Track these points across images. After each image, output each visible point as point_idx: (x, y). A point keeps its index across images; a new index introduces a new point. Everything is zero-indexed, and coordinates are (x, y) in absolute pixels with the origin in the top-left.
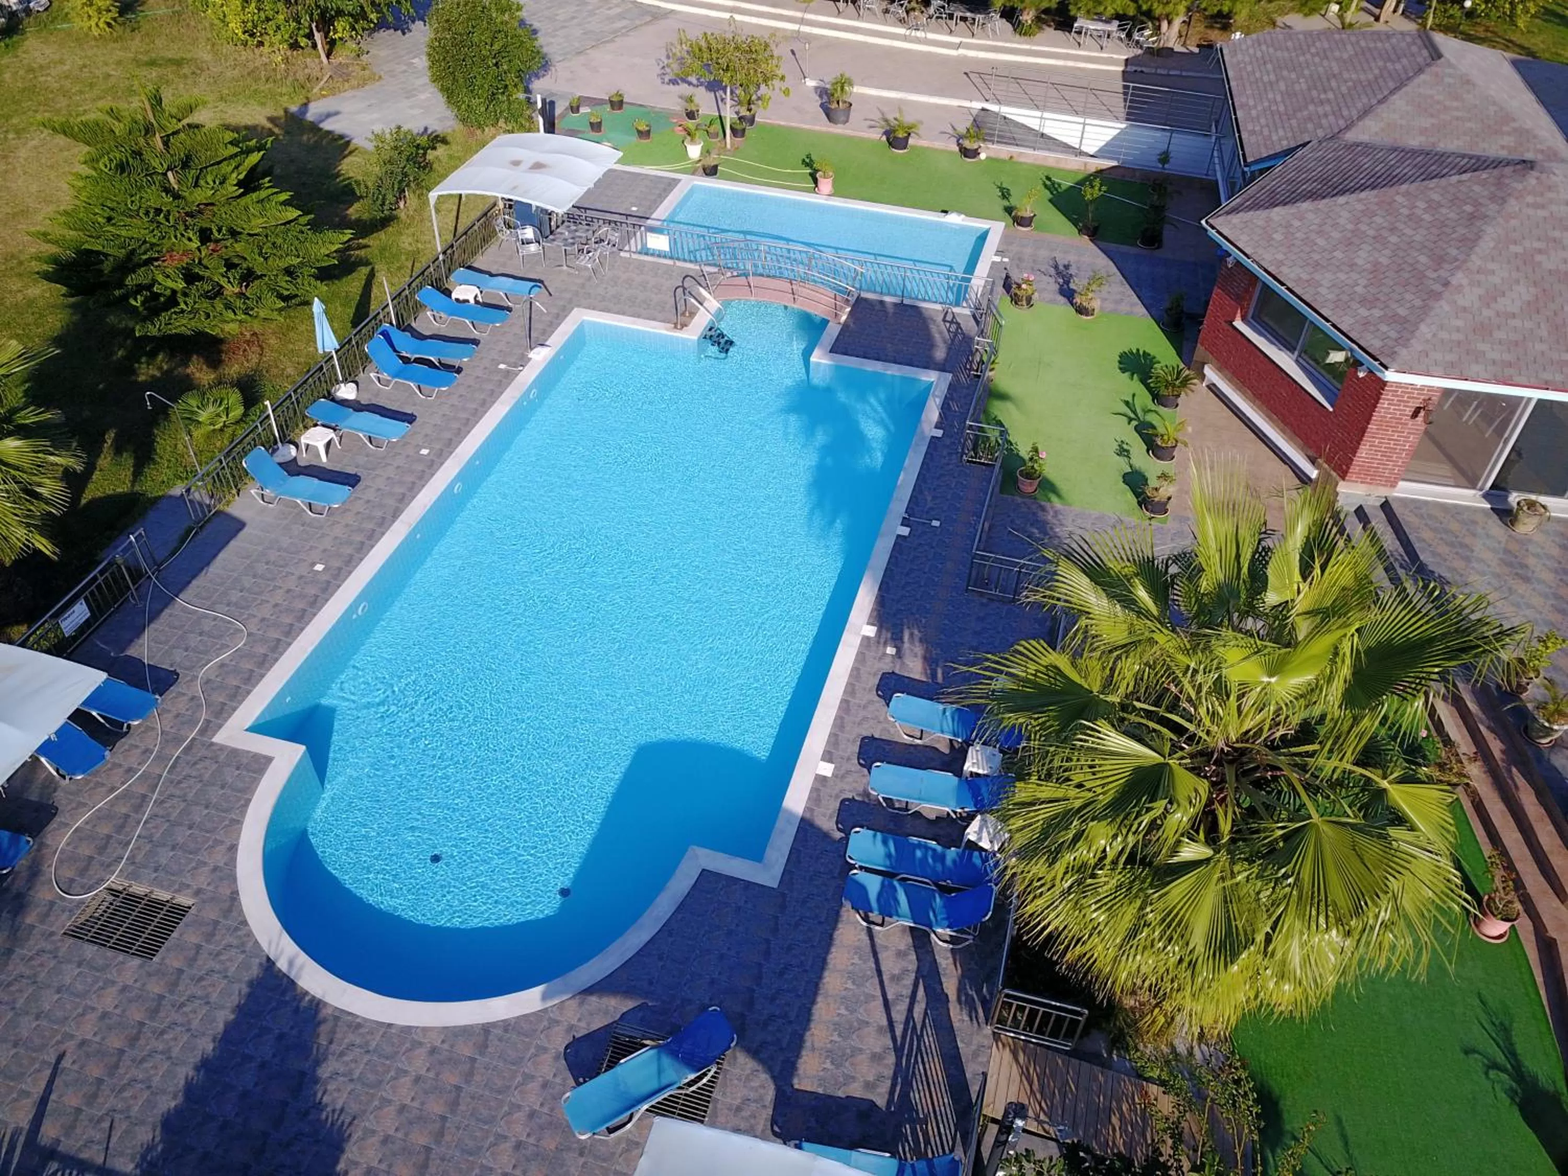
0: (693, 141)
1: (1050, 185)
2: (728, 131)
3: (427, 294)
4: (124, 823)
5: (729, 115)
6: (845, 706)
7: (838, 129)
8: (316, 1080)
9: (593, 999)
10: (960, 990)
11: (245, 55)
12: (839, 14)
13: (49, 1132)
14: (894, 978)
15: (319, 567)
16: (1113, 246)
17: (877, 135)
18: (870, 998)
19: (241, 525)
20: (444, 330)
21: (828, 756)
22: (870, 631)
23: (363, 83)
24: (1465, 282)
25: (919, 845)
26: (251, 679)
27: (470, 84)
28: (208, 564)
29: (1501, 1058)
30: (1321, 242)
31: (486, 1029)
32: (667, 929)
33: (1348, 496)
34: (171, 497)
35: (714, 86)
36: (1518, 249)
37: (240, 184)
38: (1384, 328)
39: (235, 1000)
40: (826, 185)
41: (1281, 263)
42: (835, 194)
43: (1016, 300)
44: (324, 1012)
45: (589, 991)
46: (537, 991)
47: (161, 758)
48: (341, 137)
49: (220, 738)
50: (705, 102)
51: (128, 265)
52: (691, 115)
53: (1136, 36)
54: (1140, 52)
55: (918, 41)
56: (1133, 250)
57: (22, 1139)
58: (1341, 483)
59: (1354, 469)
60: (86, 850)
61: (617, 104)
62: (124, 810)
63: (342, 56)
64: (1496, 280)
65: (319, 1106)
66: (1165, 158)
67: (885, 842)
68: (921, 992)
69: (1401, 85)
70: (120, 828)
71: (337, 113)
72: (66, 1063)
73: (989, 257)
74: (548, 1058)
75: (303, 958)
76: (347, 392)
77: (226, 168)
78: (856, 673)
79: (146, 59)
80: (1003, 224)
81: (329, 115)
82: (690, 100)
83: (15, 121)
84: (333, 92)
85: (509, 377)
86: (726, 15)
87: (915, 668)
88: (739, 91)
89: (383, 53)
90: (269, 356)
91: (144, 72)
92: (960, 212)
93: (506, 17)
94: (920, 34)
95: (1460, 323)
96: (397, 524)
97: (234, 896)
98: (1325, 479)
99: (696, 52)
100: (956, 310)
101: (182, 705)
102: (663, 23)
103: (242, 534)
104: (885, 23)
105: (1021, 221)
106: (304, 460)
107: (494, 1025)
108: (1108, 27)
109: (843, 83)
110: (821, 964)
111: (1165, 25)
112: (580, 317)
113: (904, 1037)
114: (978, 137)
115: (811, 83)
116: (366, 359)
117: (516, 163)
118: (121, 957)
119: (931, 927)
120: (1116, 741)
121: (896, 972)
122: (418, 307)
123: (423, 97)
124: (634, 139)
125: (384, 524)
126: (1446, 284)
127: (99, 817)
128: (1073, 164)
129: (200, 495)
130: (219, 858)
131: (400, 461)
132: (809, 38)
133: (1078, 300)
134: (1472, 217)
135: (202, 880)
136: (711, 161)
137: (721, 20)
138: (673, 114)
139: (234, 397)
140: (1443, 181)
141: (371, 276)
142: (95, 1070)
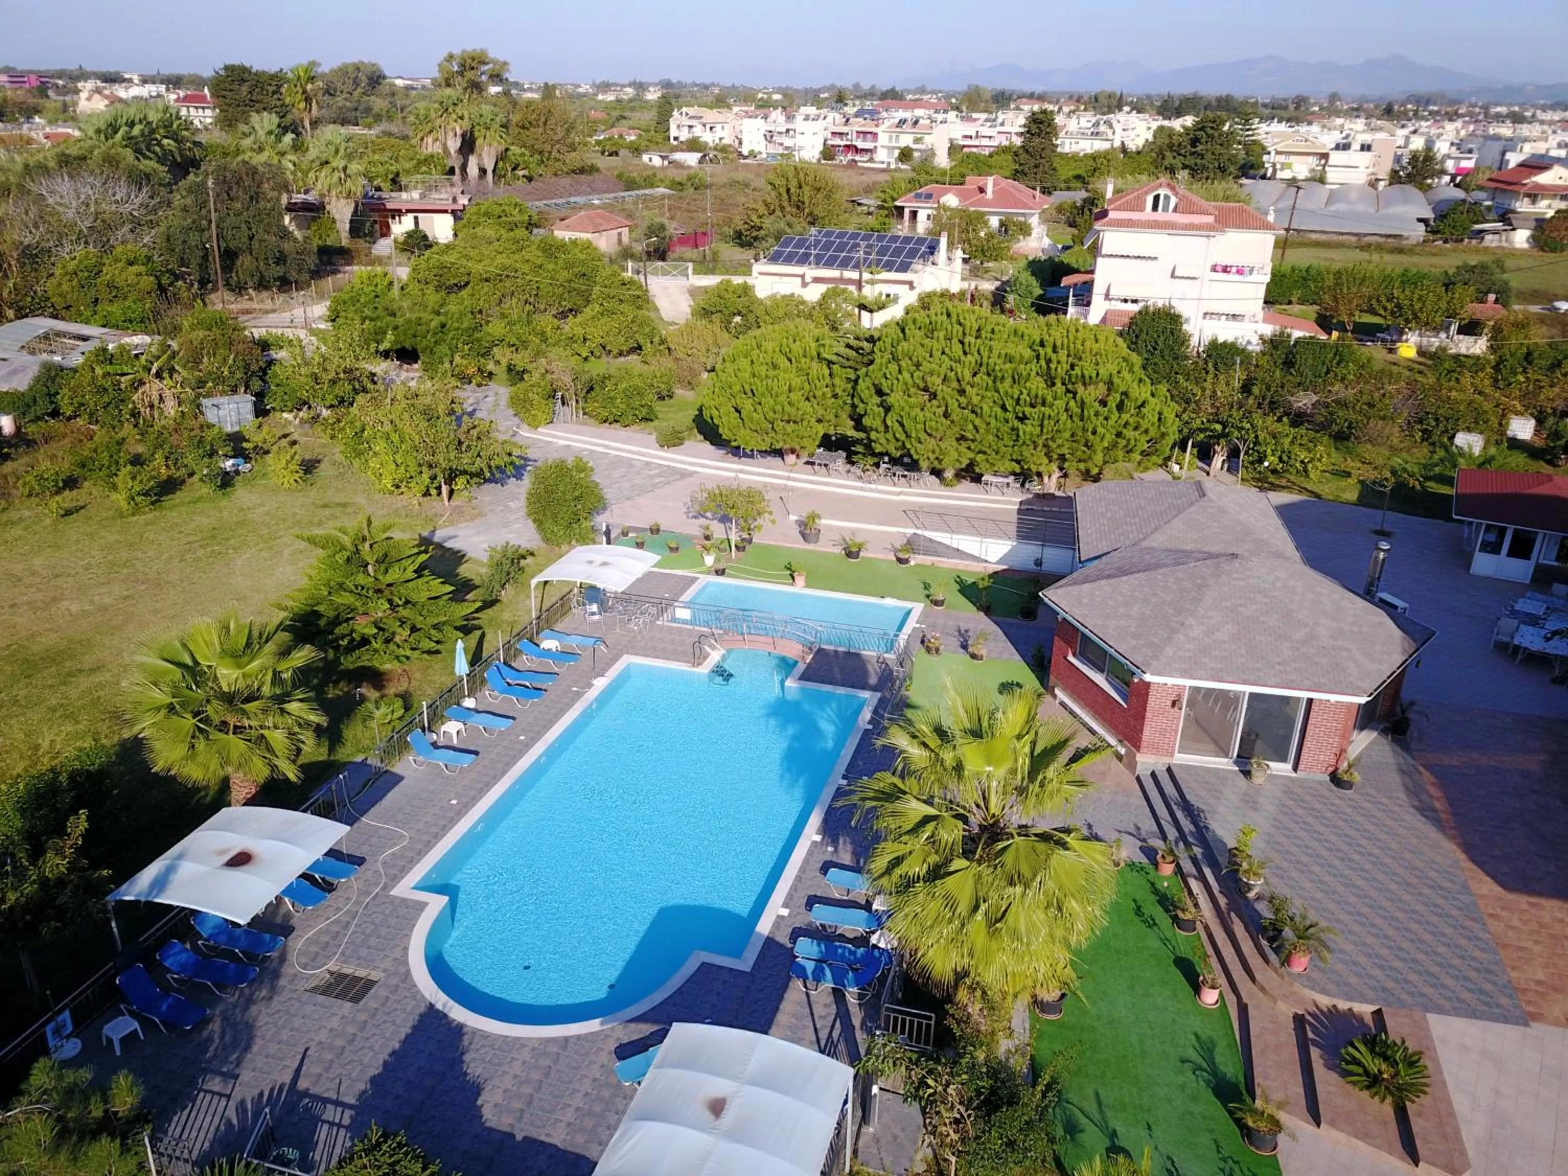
0: (708, 554)
1: (960, 582)
2: (733, 548)
3: (524, 644)
4: (336, 936)
5: (734, 538)
6: (798, 879)
7: (811, 547)
8: (463, 1062)
9: (633, 1025)
10: (863, 1023)
11: (390, 499)
12: (815, 473)
13: (302, 1084)
14: (820, 1017)
15: (454, 802)
16: (1000, 619)
17: (838, 550)
18: (805, 1027)
19: (401, 778)
20: (533, 667)
21: (785, 905)
22: (818, 838)
23: (473, 519)
24: (1194, 623)
25: (840, 947)
26: (412, 862)
27: (555, 517)
28: (381, 799)
29: (1205, 1065)
30: (1111, 603)
31: (566, 1039)
32: (679, 991)
33: (1143, 763)
34: (356, 763)
35: (724, 519)
36: (1228, 604)
37: (415, 571)
38: (1144, 650)
39: (411, 1023)
40: (800, 581)
41: (1086, 616)
42: (808, 585)
43: (928, 650)
44: (465, 1030)
45: (631, 1021)
46: (598, 1021)
47: (357, 902)
48: (459, 552)
49: (394, 892)
50: (718, 531)
51: (336, 621)
52: (707, 538)
53: (1027, 485)
54: (1031, 496)
55: (871, 490)
56: (1016, 621)
57: (286, 1088)
58: (1138, 755)
59: (1144, 744)
60: (314, 949)
61: (655, 530)
62: (336, 929)
63: (457, 501)
64: (1213, 622)
65: (466, 1074)
66: (1038, 563)
67: (819, 945)
68: (838, 1023)
69: (1180, 513)
70: (334, 938)
71: (455, 537)
72: (309, 1052)
73: (912, 624)
74: (605, 1053)
75: (452, 1002)
76: (469, 703)
77: (405, 563)
78: (806, 861)
79: (320, 503)
80: (922, 605)
81: (450, 538)
82: (707, 528)
83: (232, 542)
84: (452, 523)
85: (578, 695)
86: (733, 475)
87: (846, 858)
88: (741, 521)
89: (488, 499)
90: (414, 683)
91: (321, 511)
92: (893, 597)
93: (582, 475)
94: (873, 486)
95: (1191, 647)
96: (505, 778)
97: (408, 973)
98: (1128, 752)
99: (712, 497)
100: (886, 656)
101: (369, 875)
102: (688, 481)
103: (402, 783)
104: (848, 479)
105: (936, 603)
106: (442, 741)
107: (571, 1037)
108: (1006, 480)
109: (814, 517)
110: (776, 1010)
111: (1046, 479)
112: (628, 660)
113: (826, 1046)
114: (907, 551)
115: (793, 518)
116: (483, 681)
117: (591, 562)
118: (340, 1002)
119: (844, 986)
120: (915, 804)
121: (823, 1014)
122: (518, 652)
123: (517, 526)
124: (667, 552)
125: (496, 779)
126: (1182, 624)
127: (320, 932)
128: (978, 568)
129: (374, 761)
130: (397, 953)
131: (506, 743)
132: (793, 489)
133: (970, 649)
134: (1200, 587)
135: (387, 964)
136: (721, 566)
137: (729, 478)
138: (695, 537)
139: (399, 703)
140: (1185, 566)
141: (483, 635)
142: (329, 1056)
